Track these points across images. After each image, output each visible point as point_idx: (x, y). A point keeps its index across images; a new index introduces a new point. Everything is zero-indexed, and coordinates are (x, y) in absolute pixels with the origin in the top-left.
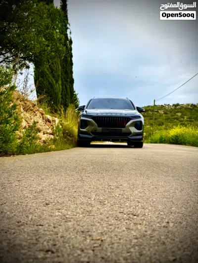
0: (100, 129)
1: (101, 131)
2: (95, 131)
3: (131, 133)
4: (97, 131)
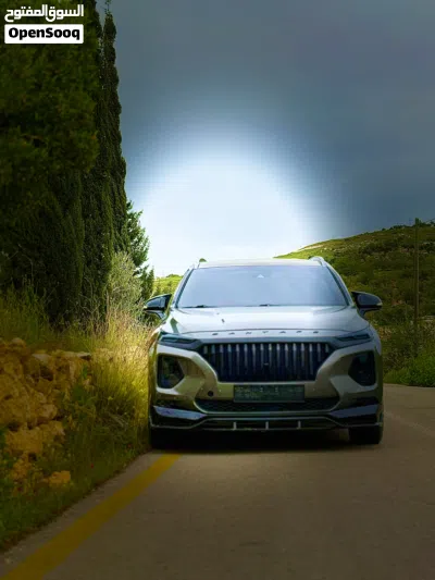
2: (211, 393)
3: (336, 398)
4: (216, 396)
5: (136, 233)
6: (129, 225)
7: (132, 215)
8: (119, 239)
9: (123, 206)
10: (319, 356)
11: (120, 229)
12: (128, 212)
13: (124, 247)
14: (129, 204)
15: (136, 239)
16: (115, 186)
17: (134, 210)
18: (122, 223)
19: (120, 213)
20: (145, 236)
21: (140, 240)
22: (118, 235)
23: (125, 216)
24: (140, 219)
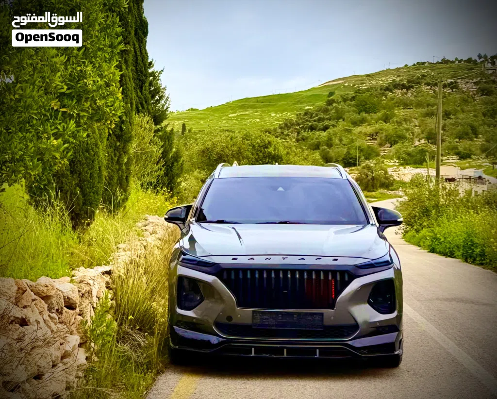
0: (244, 315)
1: (248, 321)
2: (230, 318)
3: (355, 326)
4: (234, 321)
5: (157, 91)
6: (151, 84)
7: (153, 74)
8: (139, 98)
9: (145, 65)
10: (339, 283)
11: (141, 88)
12: (150, 71)
13: (145, 106)
14: (151, 63)
15: (157, 97)
16: (137, 45)
17: (155, 68)
18: (143, 82)
19: (141, 72)
20: (166, 94)
21: (161, 97)
22: (139, 94)
23: (147, 75)
24: (162, 77)
